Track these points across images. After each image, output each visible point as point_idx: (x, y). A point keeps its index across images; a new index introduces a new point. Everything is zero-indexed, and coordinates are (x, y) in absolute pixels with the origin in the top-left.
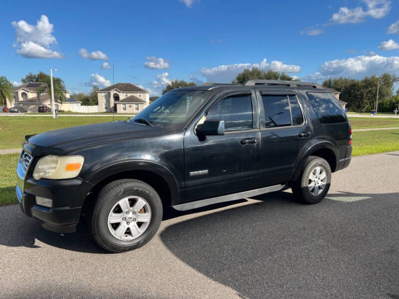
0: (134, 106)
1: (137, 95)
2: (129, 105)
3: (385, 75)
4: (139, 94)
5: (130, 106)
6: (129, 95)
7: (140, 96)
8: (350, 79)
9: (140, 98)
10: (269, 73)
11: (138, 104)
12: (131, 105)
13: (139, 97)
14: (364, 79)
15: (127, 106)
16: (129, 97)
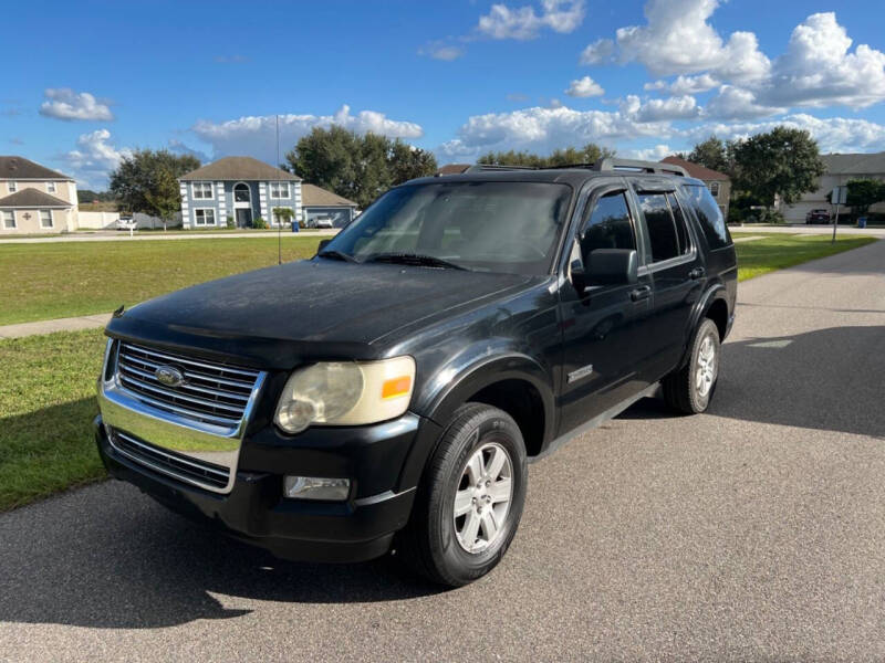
0: (39, 216)
1: (44, 187)
2: (24, 212)
3: (590, 146)
4: (48, 185)
5: (27, 217)
6: (20, 187)
7: (53, 189)
8: (528, 154)
9: (52, 193)
10: (368, 138)
11: (48, 211)
12: (29, 212)
13: (47, 192)
14: (553, 155)
15: (18, 215)
16: (20, 193)
